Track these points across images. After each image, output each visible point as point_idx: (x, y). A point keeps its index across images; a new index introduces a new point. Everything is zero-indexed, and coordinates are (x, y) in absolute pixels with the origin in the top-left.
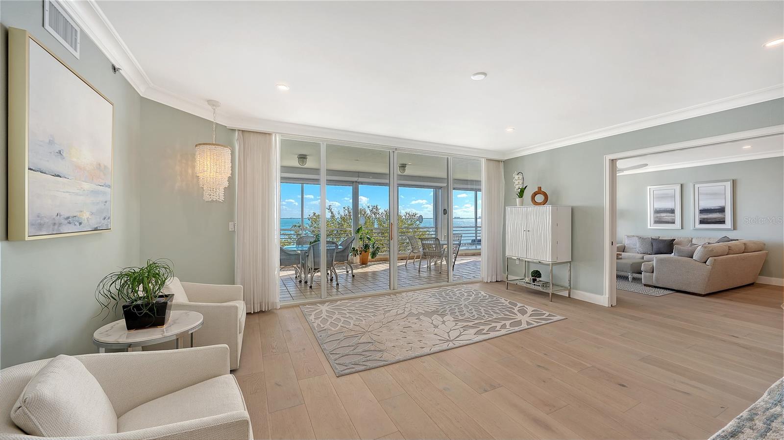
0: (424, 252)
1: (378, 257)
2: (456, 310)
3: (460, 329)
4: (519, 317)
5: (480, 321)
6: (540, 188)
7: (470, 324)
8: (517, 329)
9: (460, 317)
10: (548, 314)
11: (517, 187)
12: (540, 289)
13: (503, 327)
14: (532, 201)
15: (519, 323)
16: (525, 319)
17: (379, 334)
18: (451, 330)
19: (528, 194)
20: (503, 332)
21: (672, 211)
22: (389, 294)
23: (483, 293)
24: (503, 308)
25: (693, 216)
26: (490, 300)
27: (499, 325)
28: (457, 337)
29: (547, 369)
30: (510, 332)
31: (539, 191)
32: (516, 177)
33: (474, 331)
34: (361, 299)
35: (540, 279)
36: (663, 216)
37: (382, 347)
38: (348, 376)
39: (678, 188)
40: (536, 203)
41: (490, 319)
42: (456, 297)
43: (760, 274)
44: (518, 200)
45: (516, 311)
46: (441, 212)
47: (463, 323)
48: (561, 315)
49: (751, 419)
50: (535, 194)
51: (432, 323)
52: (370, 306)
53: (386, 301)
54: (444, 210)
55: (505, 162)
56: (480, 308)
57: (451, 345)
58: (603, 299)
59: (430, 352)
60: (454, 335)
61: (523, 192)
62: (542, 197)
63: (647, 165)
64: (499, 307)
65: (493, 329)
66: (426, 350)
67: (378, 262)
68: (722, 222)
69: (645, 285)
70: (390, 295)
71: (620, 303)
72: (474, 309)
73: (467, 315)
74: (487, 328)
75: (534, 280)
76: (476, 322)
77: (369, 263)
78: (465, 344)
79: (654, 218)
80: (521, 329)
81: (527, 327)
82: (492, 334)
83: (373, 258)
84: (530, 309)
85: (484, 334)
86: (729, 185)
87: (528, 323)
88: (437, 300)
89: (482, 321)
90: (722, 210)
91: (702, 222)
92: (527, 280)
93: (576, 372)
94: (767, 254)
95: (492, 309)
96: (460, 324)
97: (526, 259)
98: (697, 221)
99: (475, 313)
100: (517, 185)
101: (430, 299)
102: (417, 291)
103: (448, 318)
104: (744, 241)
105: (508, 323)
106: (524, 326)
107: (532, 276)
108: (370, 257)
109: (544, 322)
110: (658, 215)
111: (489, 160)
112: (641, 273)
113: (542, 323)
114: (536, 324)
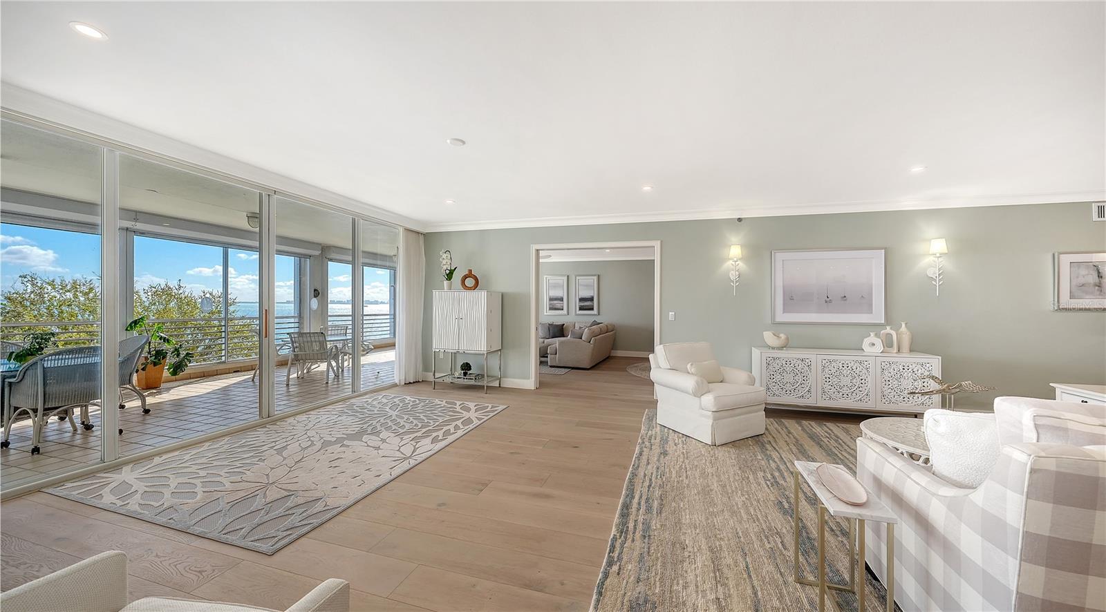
0: (295, 355)
1: (187, 371)
2: (390, 424)
3: (411, 442)
4: (466, 415)
5: (427, 429)
6: (470, 271)
7: (419, 434)
8: (471, 426)
9: (400, 430)
10: (490, 406)
11: (445, 267)
12: (472, 382)
13: (457, 428)
14: (462, 285)
15: (469, 421)
16: (472, 415)
17: (295, 480)
18: (400, 447)
19: (457, 277)
20: (460, 433)
21: (562, 299)
22: (263, 425)
23: (409, 398)
24: (444, 410)
25: (575, 304)
26: (422, 404)
27: (451, 427)
28: (413, 453)
29: (519, 453)
30: (467, 431)
31: (470, 275)
32: (444, 256)
33: (428, 440)
34: (207, 444)
35: (470, 372)
36: (555, 303)
37: (318, 494)
38: (290, 546)
39: (566, 278)
40: (466, 288)
41: (437, 424)
42: (377, 409)
43: (612, 349)
44: (446, 283)
45: (458, 409)
46: (308, 292)
47: (410, 436)
48: (503, 404)
49: (643, 443)
50: (465, 277)
51: (368, 446)
52: (239, 450)
53: (264, 435)
54: (315, 290)
55: (426, 235)
56: (418, 415)
57: (413, 462)
58: (530, 383)
59: (392, 478)
60: (407, 450)
61: (453, 274)
62: (472, 281)
63: (550, 256)
64: (439, 409)
65: (447, 433)
66: (386, 477)
67: (185, 382)
68: (592, 309)
69: (551, 367)
70: (265, 427)
71: (542, 384)
72: (411, 418)
73: (408, 426)
74: (440, 433)
75: (465, 374)
76: (424, 430)
77: (163, 386)
78: (428, 456)
79: (550, 304)
80: (475, 426)
81: (480, 423)
82: (451, 439)
83: (174, 373)
84: (472, 405)
85: (442, 440)
86: (596, 278)
87: (479, 419)
88: (353, 418)
89: (430, 428)
90: (591, 299)
91: (581, 308)
92: (457, 374)
93: (541, 448)
94: (615, 333)
95: (432, 413)
96: (405, 437)
97: (452, 351)
98: (578, 309)
99: (415, 422)
100: (445, 266)
101: (340, 418)
102: (312, 413)
103: (384, 435)
104: (606, 323)
105: (459, 423)
106: (476, 422)
107: (462, 370)
108: (166, 374)
109: (492, 414)
110: (552, 302)
111: (408, 230)
112: (547, 357)
113: (490, 416)
114: (486, 418)
